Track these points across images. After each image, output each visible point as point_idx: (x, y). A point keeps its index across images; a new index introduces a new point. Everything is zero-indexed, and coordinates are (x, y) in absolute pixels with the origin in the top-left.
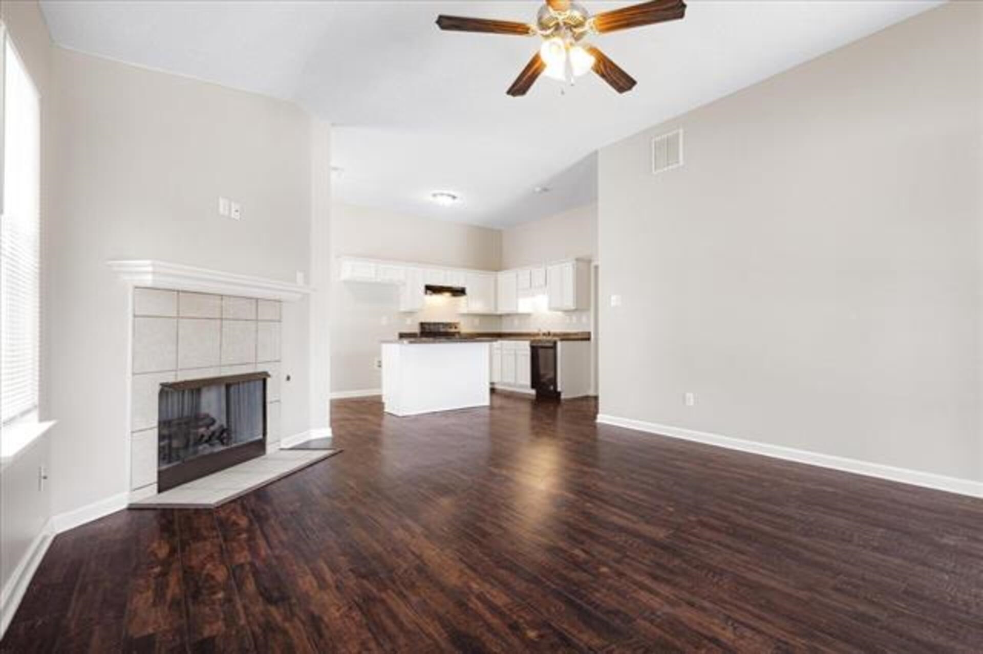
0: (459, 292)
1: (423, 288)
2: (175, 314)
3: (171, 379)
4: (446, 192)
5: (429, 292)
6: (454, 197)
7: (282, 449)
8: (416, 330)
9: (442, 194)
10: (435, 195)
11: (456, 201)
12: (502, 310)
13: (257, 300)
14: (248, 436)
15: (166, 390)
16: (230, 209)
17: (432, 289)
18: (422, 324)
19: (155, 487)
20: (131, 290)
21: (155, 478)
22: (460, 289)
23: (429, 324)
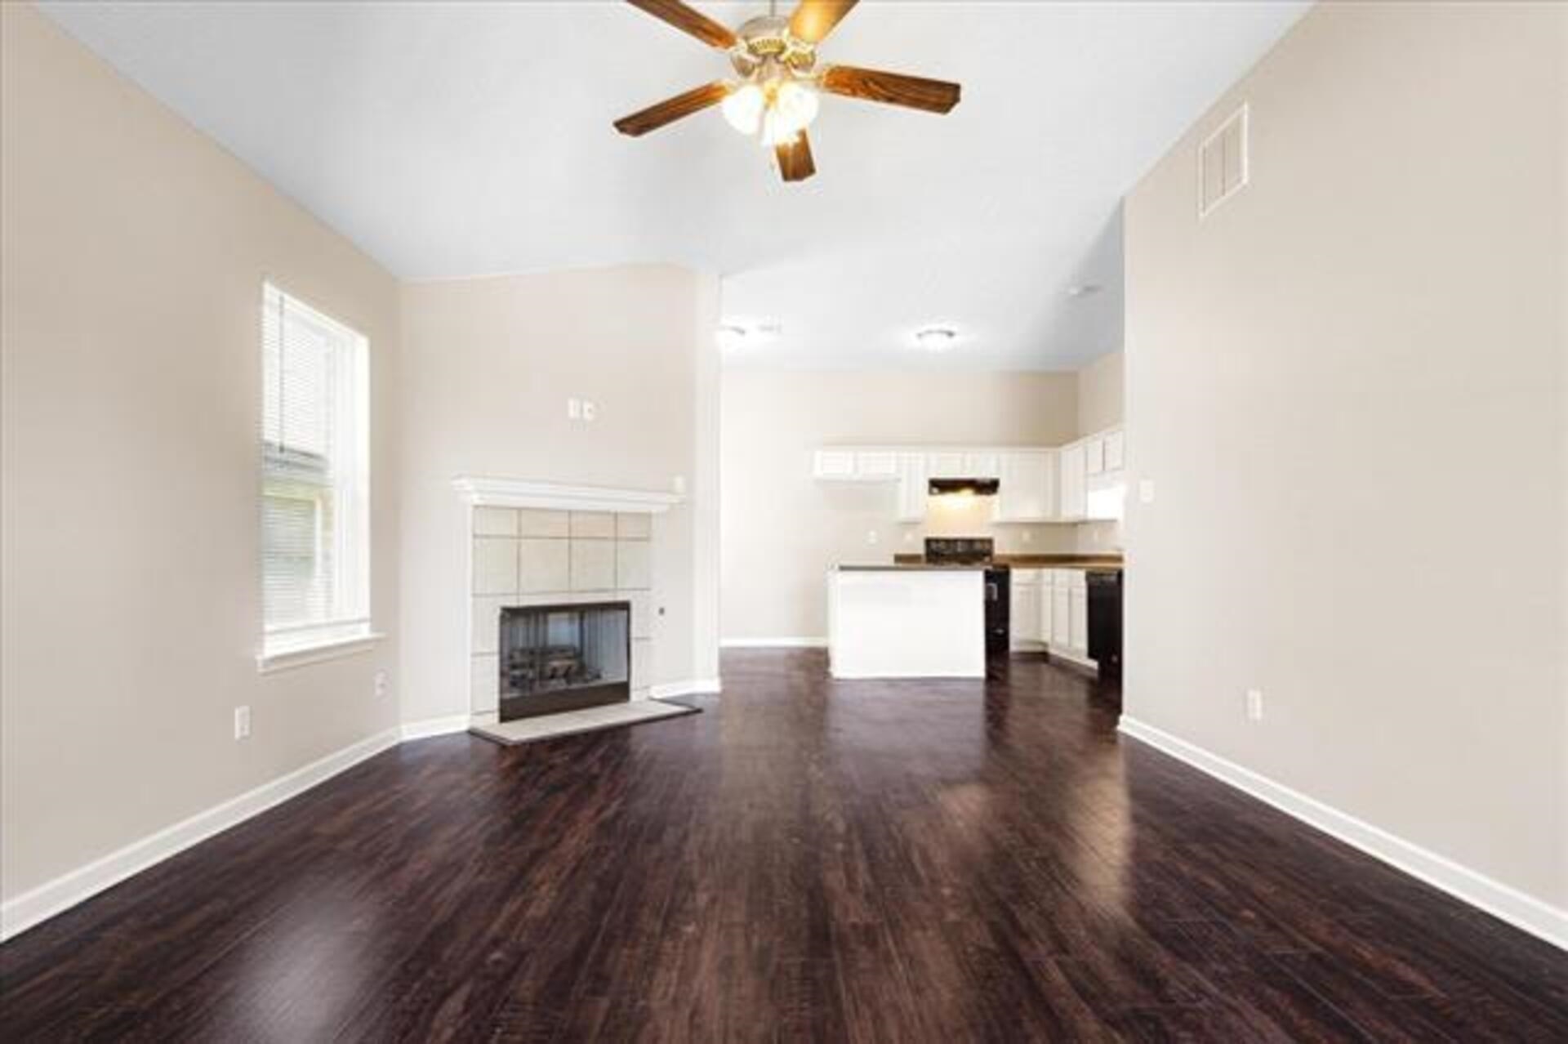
0: (988, 487)
1: (927, 485)
2: (515, 532)
3: (513, 603)
4: (935, 327)
5: (935, 490)
6: (950, 334)
7: (653, 699)
8: (920, 549)
9: (930, 332)
10: (920, 335)
11: (956, 339)
12: (1068, 514)
13: (616, 515)
14: (610, 677)
15: (511, 615)
16: (582, 411)
17: (942, 486)
18: (928, 542)
19: (496, 716)
20: (470, 509)
21: (495, 705)
22: (987, 482)
23: (937, 541)
